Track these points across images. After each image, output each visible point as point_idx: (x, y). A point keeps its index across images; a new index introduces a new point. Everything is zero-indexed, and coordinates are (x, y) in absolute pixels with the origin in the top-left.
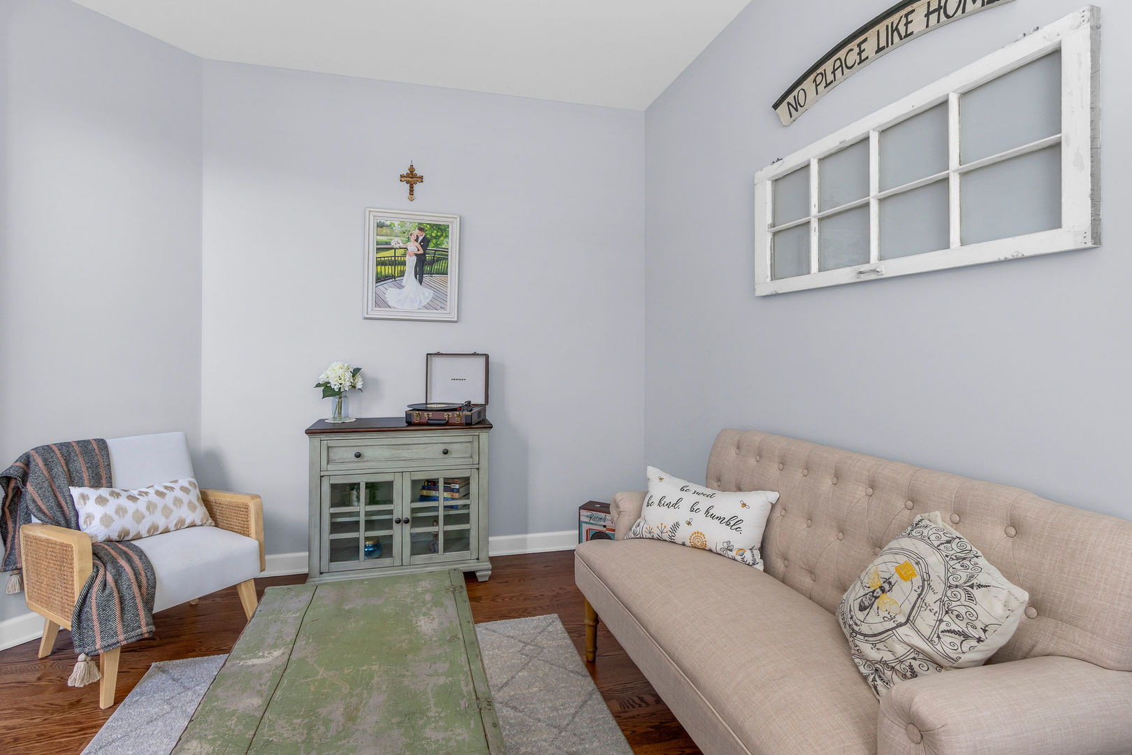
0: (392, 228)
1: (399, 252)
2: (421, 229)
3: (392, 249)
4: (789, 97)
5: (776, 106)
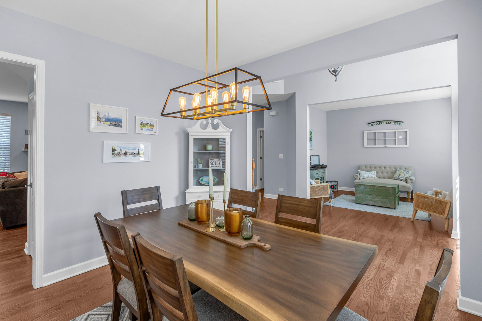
4: (372, 123)
5: (369, 124)
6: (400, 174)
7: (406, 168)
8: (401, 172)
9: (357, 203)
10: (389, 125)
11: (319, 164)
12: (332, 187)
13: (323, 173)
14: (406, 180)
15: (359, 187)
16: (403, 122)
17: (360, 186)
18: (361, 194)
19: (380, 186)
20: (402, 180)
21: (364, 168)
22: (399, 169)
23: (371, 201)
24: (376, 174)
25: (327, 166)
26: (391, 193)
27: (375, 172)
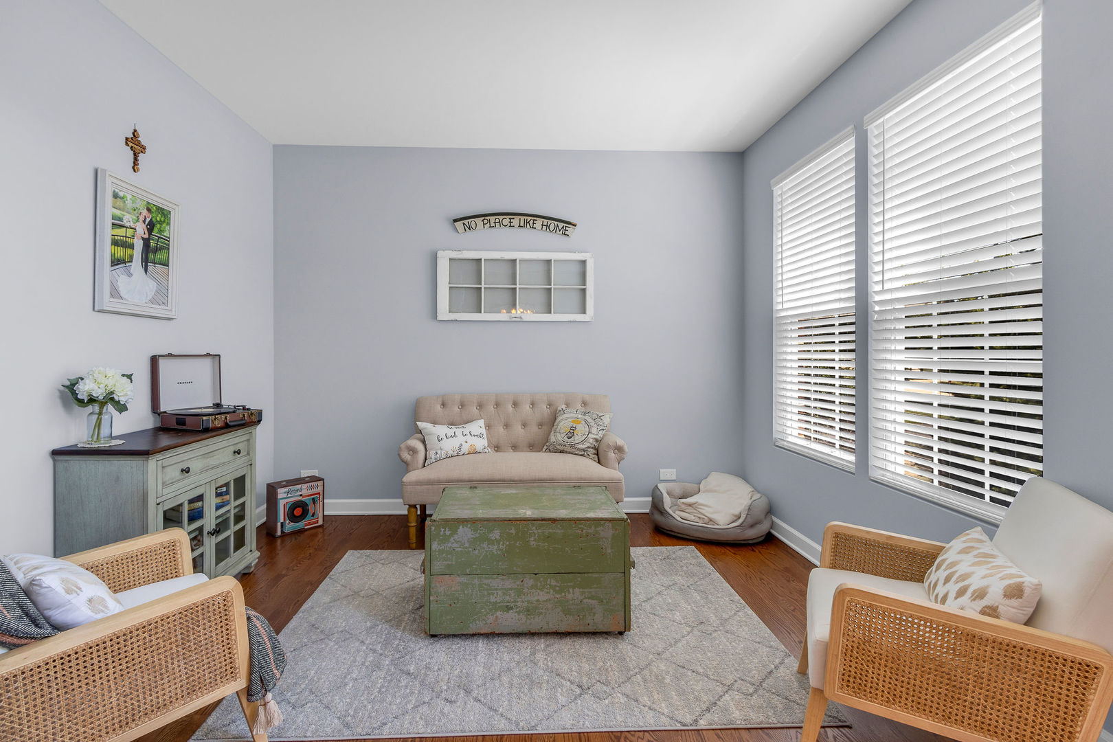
0: (125, 202)
1: (130, 233)
2: (149, 210)
3: (123, 226)
4: (465, 221)
5: (455, 221)
6: (573, 429)
7: (585, 403)
8: (576, 420)
9: (433, 636)
10: (526, 232)
11: (218, 405)
12: (298, 512)
13: (241, 461)
14: (598, 454)
15: (446, 539)
16: (575, 226)
17: (454, 532)
18: (458, 579)
19: (554, 520)
20: (583, 453)
21: (438, 407)
22: (564, 407)
23: (509, 608)
24: (485, 436)
25: (260, 413)
26: (609, 551)
27: (481, 422)
